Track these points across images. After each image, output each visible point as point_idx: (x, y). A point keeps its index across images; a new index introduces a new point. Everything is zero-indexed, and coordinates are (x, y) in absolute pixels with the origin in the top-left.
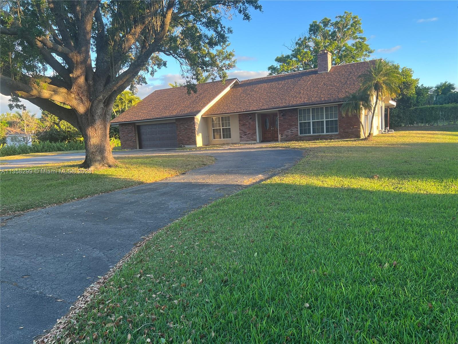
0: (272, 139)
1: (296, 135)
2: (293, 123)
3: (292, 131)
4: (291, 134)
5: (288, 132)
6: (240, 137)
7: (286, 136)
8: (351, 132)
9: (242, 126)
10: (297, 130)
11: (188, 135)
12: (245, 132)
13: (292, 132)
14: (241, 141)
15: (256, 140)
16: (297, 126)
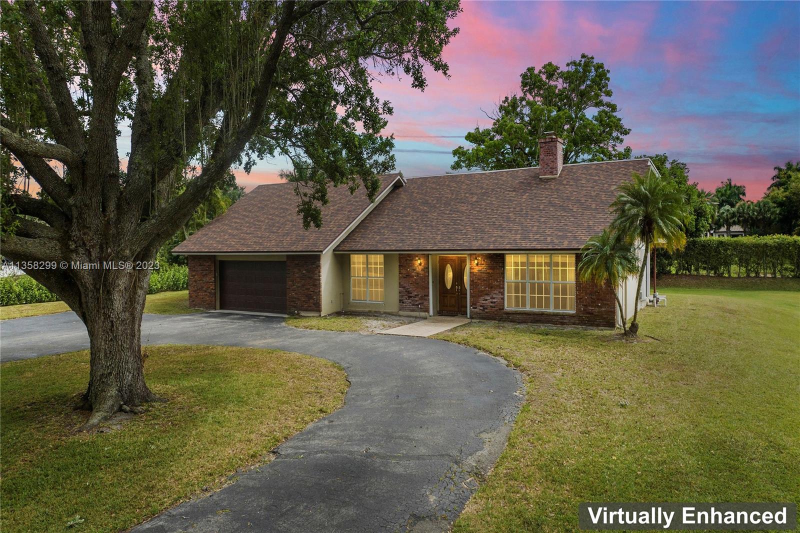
0: (456, 309)
1: (500, 309)
2: (496, 283)
3: (494, 298)
4: (491, 304)
5: (486, 300)
6: (401, 301)
7: (482, 308)
8: (599, 312)
9: (405, 278)
10: (502, 299)
11: (306, 289)
12: (409, 292)
13: (494, 300)
14: (400, 310)
15: (427, 311)
16: (502, 290)
